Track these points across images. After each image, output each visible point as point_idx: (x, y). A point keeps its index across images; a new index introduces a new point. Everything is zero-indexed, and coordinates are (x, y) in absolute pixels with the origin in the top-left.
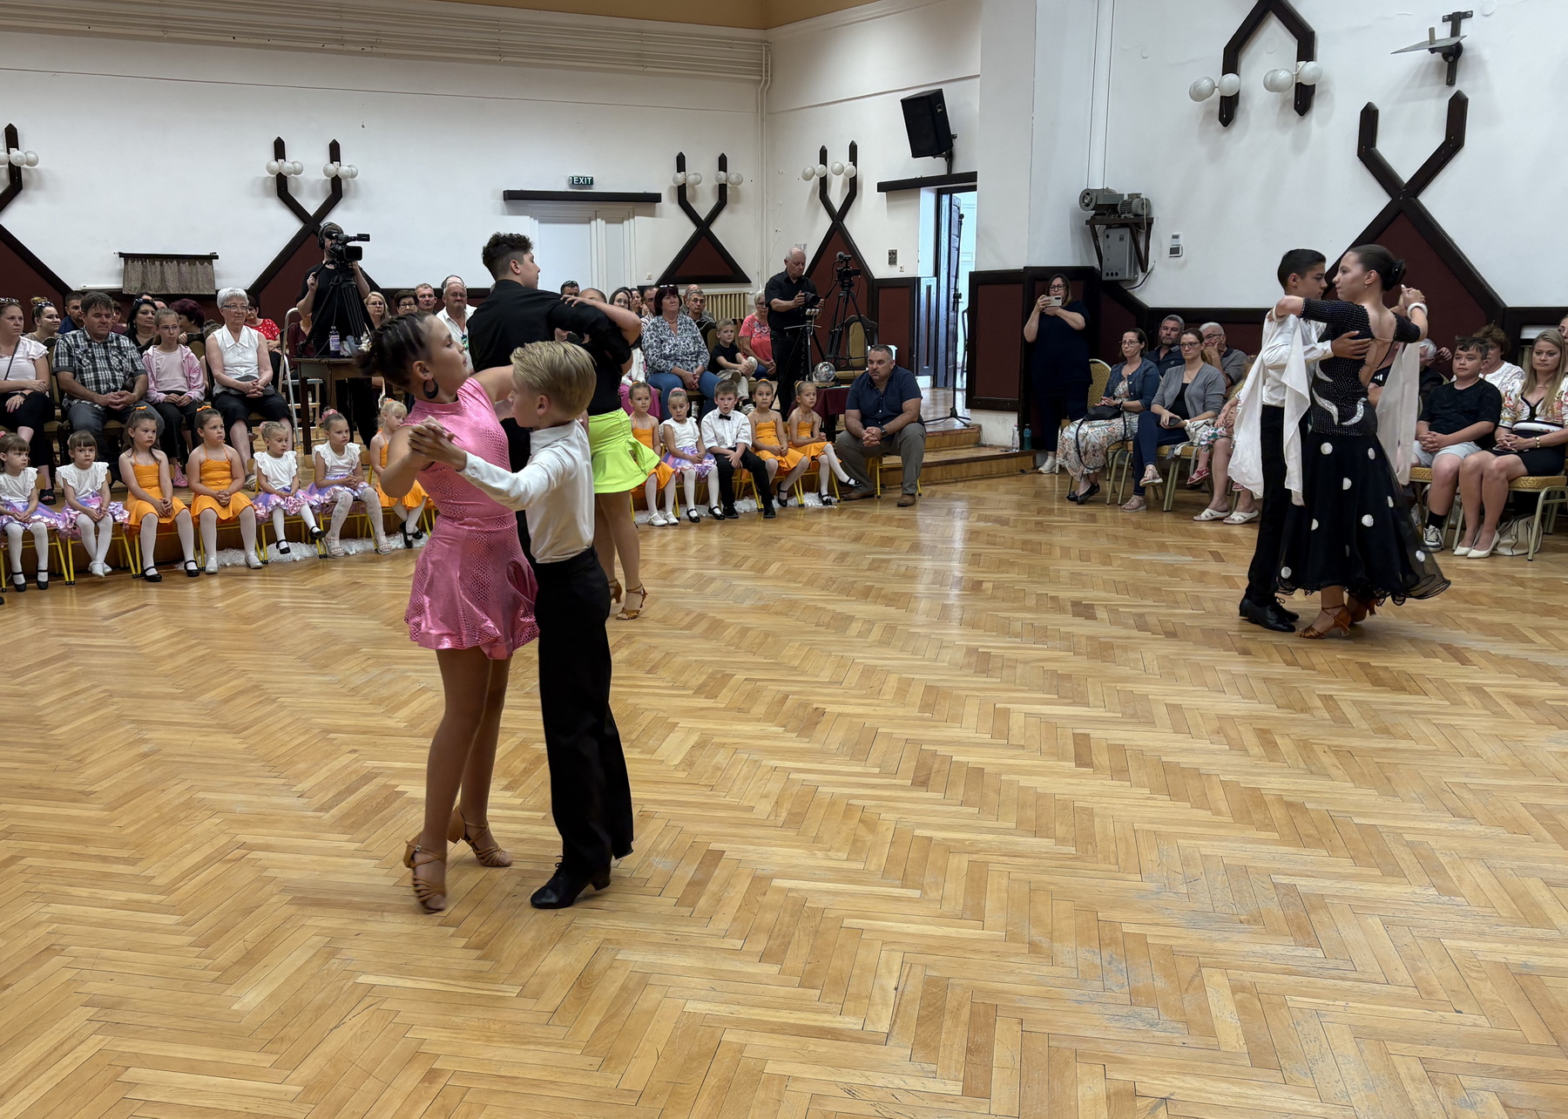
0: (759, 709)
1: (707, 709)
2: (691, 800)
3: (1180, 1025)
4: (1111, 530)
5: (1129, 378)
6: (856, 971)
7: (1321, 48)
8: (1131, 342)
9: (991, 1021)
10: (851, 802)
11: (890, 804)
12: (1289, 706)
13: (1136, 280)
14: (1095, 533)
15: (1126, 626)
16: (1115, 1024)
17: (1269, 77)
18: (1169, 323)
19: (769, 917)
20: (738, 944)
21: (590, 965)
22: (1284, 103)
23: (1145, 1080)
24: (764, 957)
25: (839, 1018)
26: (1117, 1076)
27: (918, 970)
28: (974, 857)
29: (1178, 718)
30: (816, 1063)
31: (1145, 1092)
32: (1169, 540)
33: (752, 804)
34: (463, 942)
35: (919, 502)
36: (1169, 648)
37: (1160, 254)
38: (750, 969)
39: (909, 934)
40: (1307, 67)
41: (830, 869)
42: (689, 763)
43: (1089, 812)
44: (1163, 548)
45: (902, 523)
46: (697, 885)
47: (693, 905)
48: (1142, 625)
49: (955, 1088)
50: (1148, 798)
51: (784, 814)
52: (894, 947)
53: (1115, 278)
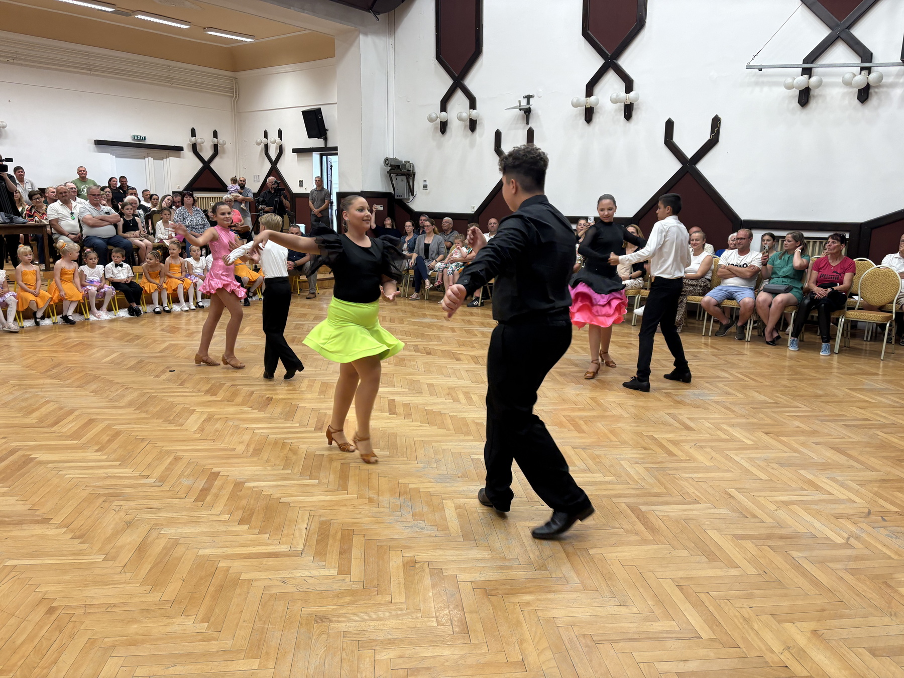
0: (239, 399)
1: (211, 401)
2: (203, 448)
3: (434, 527)
4: (403, 309)
5: (408, 241)
6: (287, 523)
7: (478, 104)
8: (409, 226)
9: (351, 537)
10: (285, 441)
11: (304, 440)
12: (477, 382)
13: (409, 199)
14: (397, 310)
15: (410, 351)
16: (406, 531)
17: (459, 115)
18: (423, 218)
19: (244, 502)
20: (227, 517)
21: (146, 538)
22: (465, 127)
23: (419, 554)
24: (241, 522)
25: (278, 547)
26: (408, 555)
27: (316, 518)
28: (343, 461)
29: (432, 390)
30: (266, 570)
31: (420, 560)
32: (427, 312)
33: (234, 447)
34: (70, 536)
35: (318, 297)
36: (429, 359)
37: (419, 188)
38: (234, 529)
39: (312, 502)
40: (474, 112)
41: (274, 475)
42: (201, 429)
43: (395, 435)
44: (424, 316)
45: (310, 307)
46: (205, 491)
47: (203, 500)
48: (417, 349)
49: (334, 572)
50: (420, 426)
51: (251, 450)
52: (306, 508)
53: (400, 198)
